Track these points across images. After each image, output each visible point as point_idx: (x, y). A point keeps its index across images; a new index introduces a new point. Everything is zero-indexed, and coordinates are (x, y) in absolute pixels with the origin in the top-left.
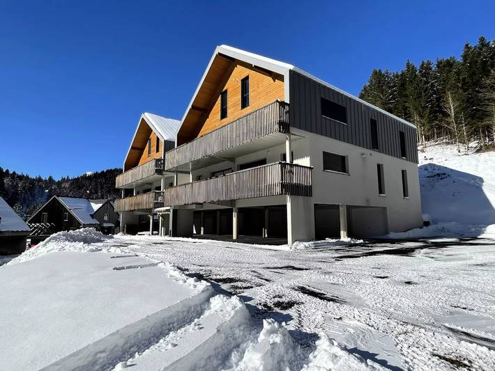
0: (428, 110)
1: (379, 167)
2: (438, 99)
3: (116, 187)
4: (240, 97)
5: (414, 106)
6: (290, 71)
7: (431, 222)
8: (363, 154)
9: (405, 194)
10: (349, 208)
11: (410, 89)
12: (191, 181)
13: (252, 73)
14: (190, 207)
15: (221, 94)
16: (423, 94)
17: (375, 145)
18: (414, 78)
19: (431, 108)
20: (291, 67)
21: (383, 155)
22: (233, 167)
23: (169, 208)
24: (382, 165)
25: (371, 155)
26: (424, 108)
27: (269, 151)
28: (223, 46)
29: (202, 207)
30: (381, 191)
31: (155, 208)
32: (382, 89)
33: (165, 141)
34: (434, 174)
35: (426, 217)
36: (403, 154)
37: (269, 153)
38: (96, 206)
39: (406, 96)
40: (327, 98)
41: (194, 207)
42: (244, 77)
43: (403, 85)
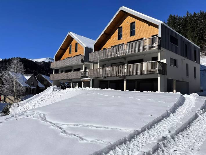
0: (197, 38)
1: (187, 65)
2: (202, 33)
3: (51, 68)
4: (129, 31)
5: (190, 35)
6: (162, 24)
7: (203, 90)
8: (182, 59)
9: (195, 77)
10: (177, 81)
11: (189, 27)
12: (99, 67)
13: (137, 21)
14: (100, 79)
15: (118, 28)
16: (195, 30)
17: (186, 56)
18: (191, 21)
19: (199, 37)
20: (162, 22)
21: (189, 60)
22: (124, 61)
23: (90, 78)
24: (188, 64)
25: (185, 59)
26: (195, 37)
27: (145, 56)
28: (123, 7)
29: (106, 79)
30: (187, 75)
31: (81, 78)
32: (175, 26)
33: (85, 47)
34: (202, 70)
35: (202, 88)
36: (195, 60)
37: (145, 57)
38: (28, 78)
39: (187, 30)
40: (172, 35)
41: (102, 79)
42: (132, 22)
43: (185, 24)
